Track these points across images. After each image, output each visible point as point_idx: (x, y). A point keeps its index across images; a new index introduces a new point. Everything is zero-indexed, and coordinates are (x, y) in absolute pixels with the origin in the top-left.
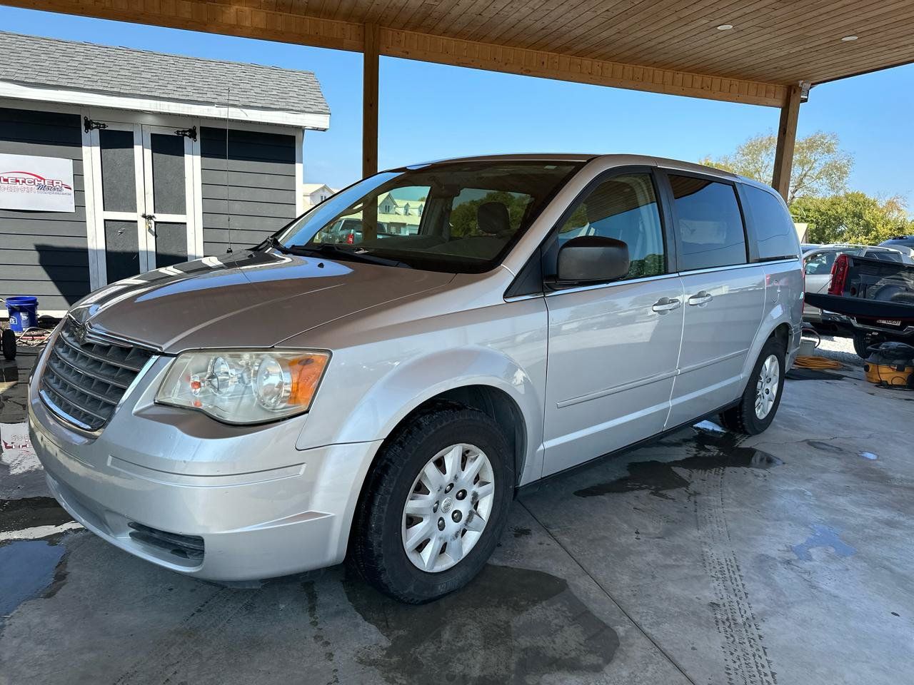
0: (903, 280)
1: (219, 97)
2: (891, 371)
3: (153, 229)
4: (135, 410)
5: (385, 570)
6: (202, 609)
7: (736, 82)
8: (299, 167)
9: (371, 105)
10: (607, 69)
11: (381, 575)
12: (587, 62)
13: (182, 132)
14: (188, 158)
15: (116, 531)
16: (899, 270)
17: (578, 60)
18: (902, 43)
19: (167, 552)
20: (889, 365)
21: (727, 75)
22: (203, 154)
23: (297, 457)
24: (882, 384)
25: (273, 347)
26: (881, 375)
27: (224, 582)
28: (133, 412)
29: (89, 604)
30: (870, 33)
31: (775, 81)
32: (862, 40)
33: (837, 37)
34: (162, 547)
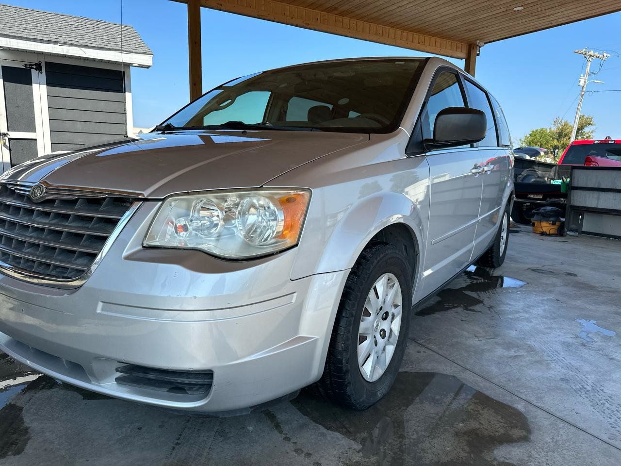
0: (535, 171)
1: (61, 38)
2: (548, 225)
3: (7, 144)
4: (125, 254)
5: (350, 383)
6: (179, 441)
7: (439, 40)
8: (128, 96)
9: (196, 43)
10: (360, 26)
11: (347, 387)
12: (346, 20)
13: (29, 65)
14: (35, 87)
15: (98, 377)
16: (533, 165)
17: (340, 18)
18: (547, 14)
19: (163, 391)
20: (547, 221)
21: (434, 35)
22: (49, 84)
23: (290, 287)
24: (543, 234)
25: (262, 186)
26: (543, 228)
27: (216, 412)
28: (123, 256)
29: (64, 454)
30: (533, 5)
31: (461, 40)
32: (526, 10)
33: (511, 7)
34: (157, 387)
